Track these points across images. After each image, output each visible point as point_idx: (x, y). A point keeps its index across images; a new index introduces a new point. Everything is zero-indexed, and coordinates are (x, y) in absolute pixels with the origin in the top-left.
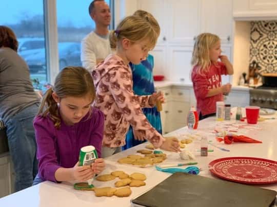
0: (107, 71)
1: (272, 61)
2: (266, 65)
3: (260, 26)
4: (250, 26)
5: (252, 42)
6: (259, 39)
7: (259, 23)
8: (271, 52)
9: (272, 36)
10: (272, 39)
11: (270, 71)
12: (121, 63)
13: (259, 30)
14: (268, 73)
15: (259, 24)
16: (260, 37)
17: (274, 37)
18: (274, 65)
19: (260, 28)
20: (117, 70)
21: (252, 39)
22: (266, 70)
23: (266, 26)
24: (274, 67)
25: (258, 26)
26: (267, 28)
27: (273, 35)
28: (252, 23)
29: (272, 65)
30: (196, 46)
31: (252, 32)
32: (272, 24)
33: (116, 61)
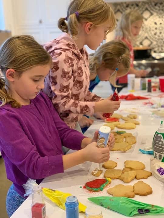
0: (53, 49)
3: (123, 7)
4: (114, 8)
7: (121, 4)
12: (71, 46)
13: (121, 10)
20: (65, 51)
25: (121, 7)
32: (132, 5)
33: (67, 43)
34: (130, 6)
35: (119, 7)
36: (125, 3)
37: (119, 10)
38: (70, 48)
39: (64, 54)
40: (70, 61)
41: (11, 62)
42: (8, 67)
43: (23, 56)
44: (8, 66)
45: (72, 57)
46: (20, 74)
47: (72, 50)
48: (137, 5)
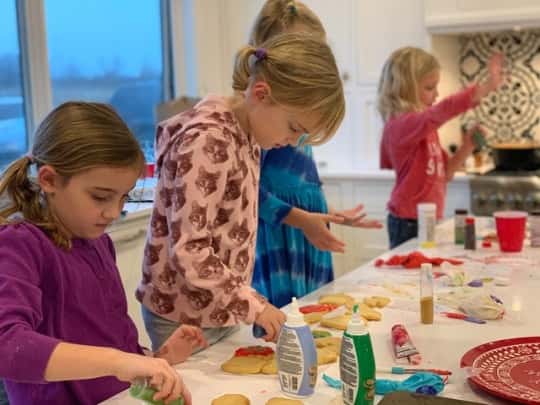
1: (509, 117)
2: (495, 126)
3: (480, 46)
4: (459, 47)
5: (464, 79)
6: (478, 73)
7: (476, 38)
8: (505, 99)
9: (505, 64)
10: (505, 70)
11: (504, 139)
12: (222, 118)
13: (477, 52)
14: (500, 142)
15: (478, 40)
16: (481, 68)
17: (510, 66)
18: (514, 126)
19: (479, 50)
20: (206, 129)
21: (463, 74)
22: (496, 137)
23: (492, 43)
24: (513, 130)
25: (476, 44)
26: (495, 49)
27: (507, 63)
28: (463, 39)
29: (508, 125)
30: (386, 73)
31: (462, 60)
32: (505, 40)
33: (212, 111)
34: (499, 42)
35: (471, 45)
36: (487, 35)
37: (471, 53)
38: (221, 121)
39: (203, 135)
40: (216, 149)
41: (52, 151)
42: (44, 162)
43: (76, 143)
44: (45, 159)
45: (223, 139)
46: (66, 179)
47: (226, 125)
48: (518, 41)
